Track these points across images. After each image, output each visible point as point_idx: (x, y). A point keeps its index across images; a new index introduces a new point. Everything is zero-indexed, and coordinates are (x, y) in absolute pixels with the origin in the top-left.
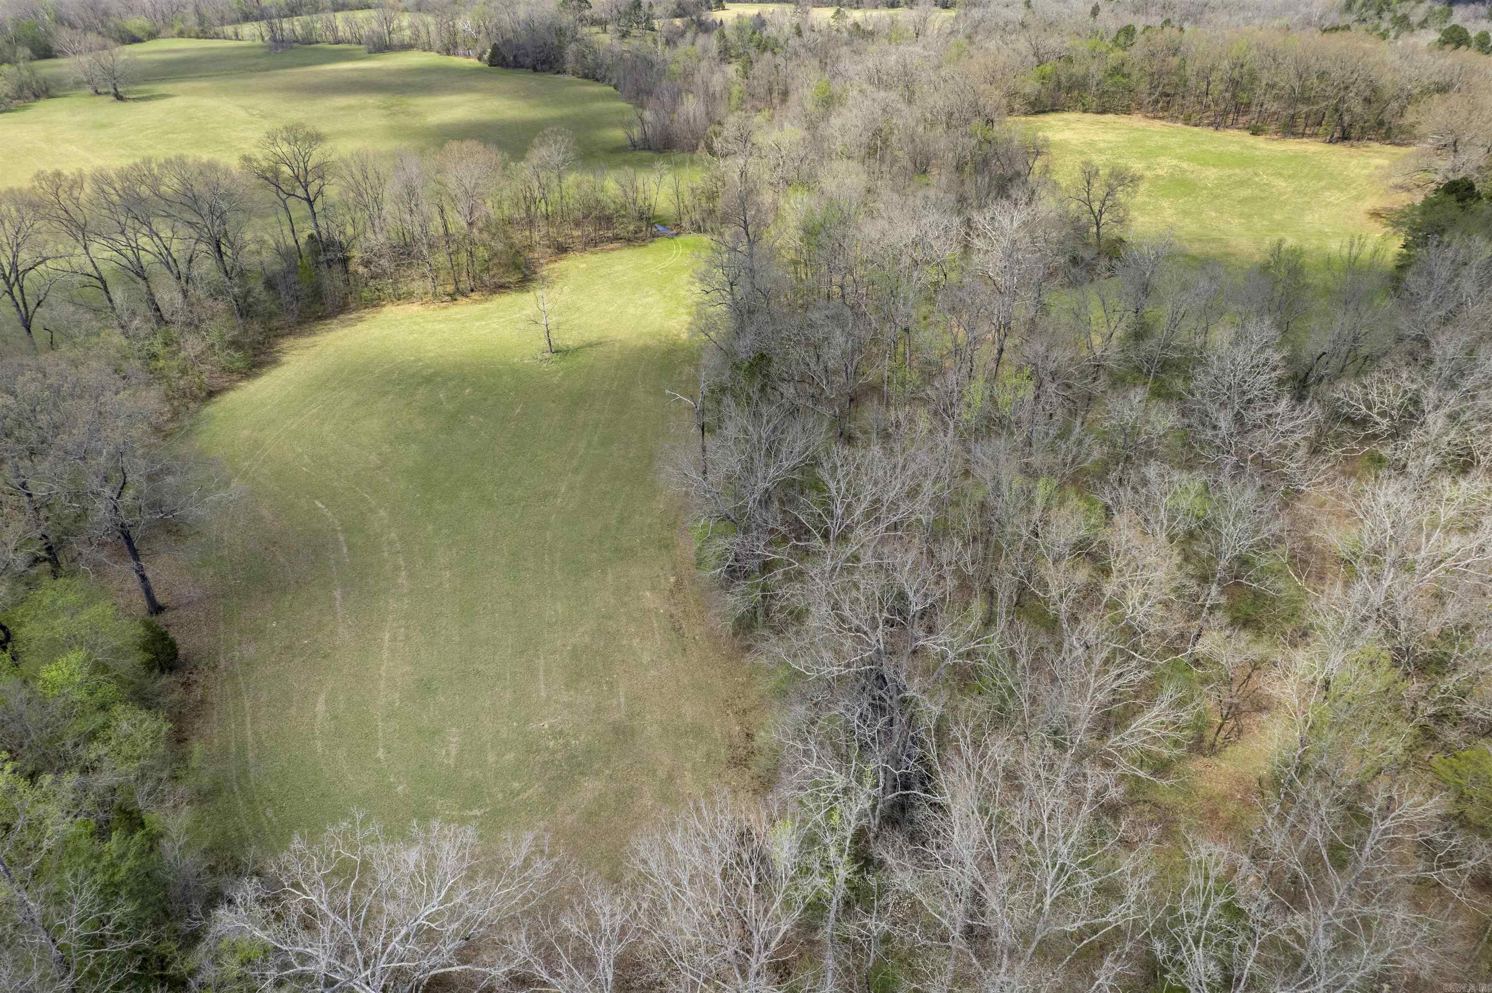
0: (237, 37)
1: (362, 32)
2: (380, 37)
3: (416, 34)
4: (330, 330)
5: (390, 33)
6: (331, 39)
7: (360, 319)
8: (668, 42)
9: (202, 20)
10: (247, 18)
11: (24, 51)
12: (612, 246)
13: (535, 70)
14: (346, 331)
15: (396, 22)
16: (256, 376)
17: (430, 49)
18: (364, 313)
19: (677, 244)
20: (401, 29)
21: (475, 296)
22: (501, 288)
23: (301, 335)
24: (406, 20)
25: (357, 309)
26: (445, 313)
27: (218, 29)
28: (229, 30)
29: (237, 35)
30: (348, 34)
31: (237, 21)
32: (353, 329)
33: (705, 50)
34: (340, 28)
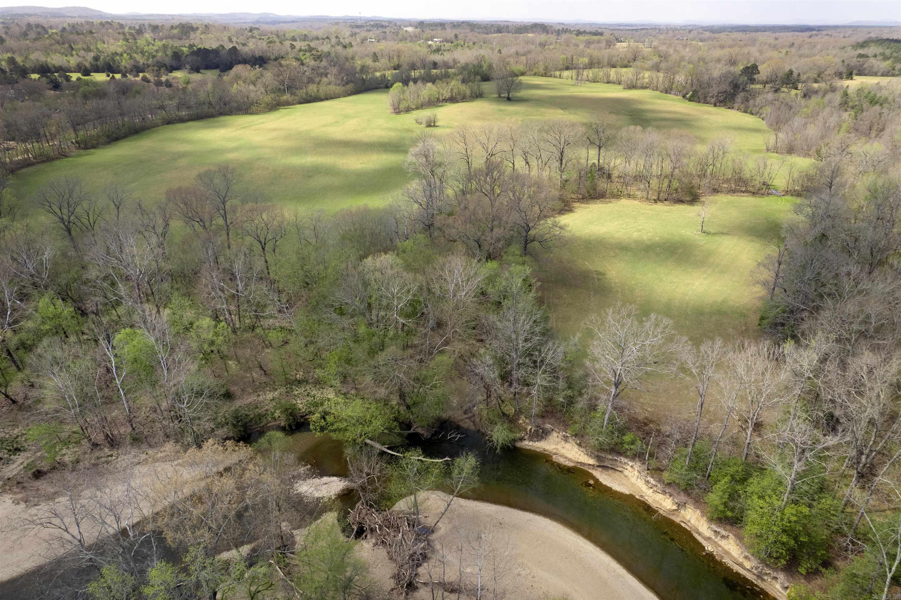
0: (560, 77)
1: (623, 78)
2: (632, 82)
3: (651, 83)
4: (596, 204)
5: (637, 80)
6: (605, 81)
7: (610, 202)
8: (805, 96)
9: (546, 68)
10: (567, 68)
11: (479, 78)
12: (743, 194)
13: (715, 105)
14: (603, 205)
15: (642, 75)
16: (563, 214)
17: (657, 90)
18: (613, 200)
19: (782, 200)
20: (643, 78)
21: (666, 202)
22: (680, 201)
23: (583, 203)
24: (647, 74)
25: (609, 198)
26: (650, 207)
27: (552, 73)
28: (557, 73)
29: (560, 76)
30: (615, 79)
31: (561, 70)
32: (606, 205)
33: (830, 102)
34: (612, 76)
